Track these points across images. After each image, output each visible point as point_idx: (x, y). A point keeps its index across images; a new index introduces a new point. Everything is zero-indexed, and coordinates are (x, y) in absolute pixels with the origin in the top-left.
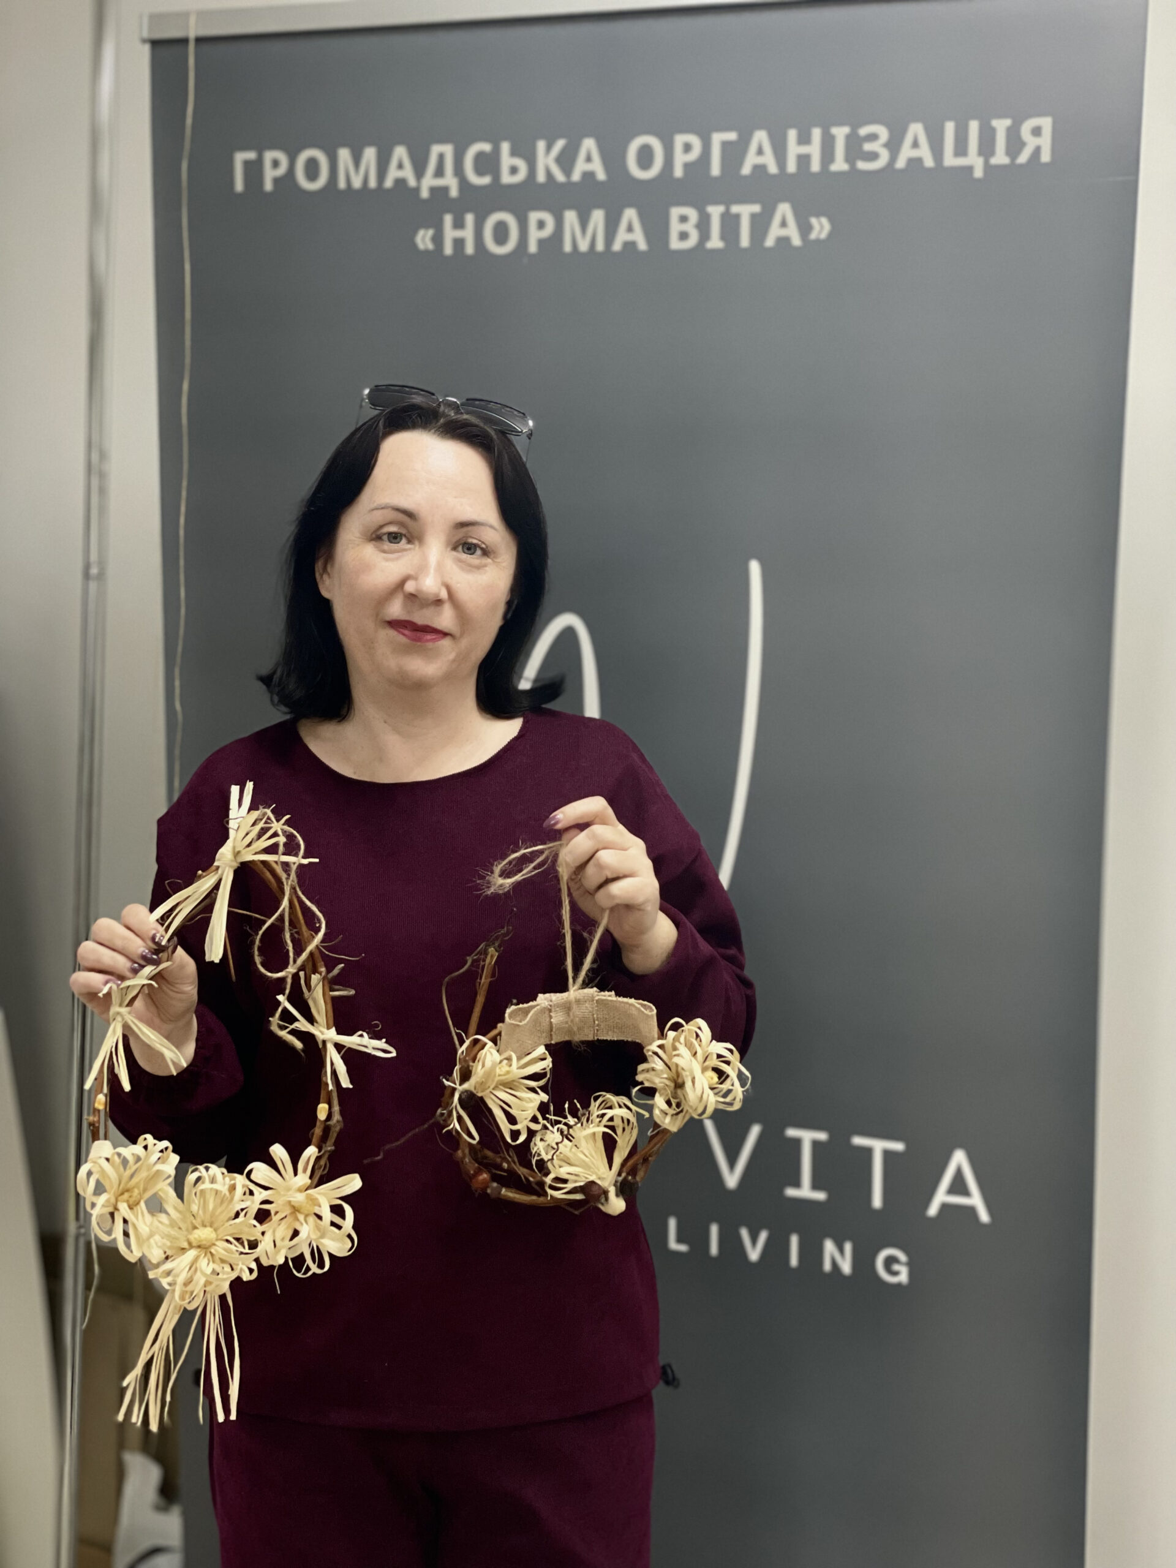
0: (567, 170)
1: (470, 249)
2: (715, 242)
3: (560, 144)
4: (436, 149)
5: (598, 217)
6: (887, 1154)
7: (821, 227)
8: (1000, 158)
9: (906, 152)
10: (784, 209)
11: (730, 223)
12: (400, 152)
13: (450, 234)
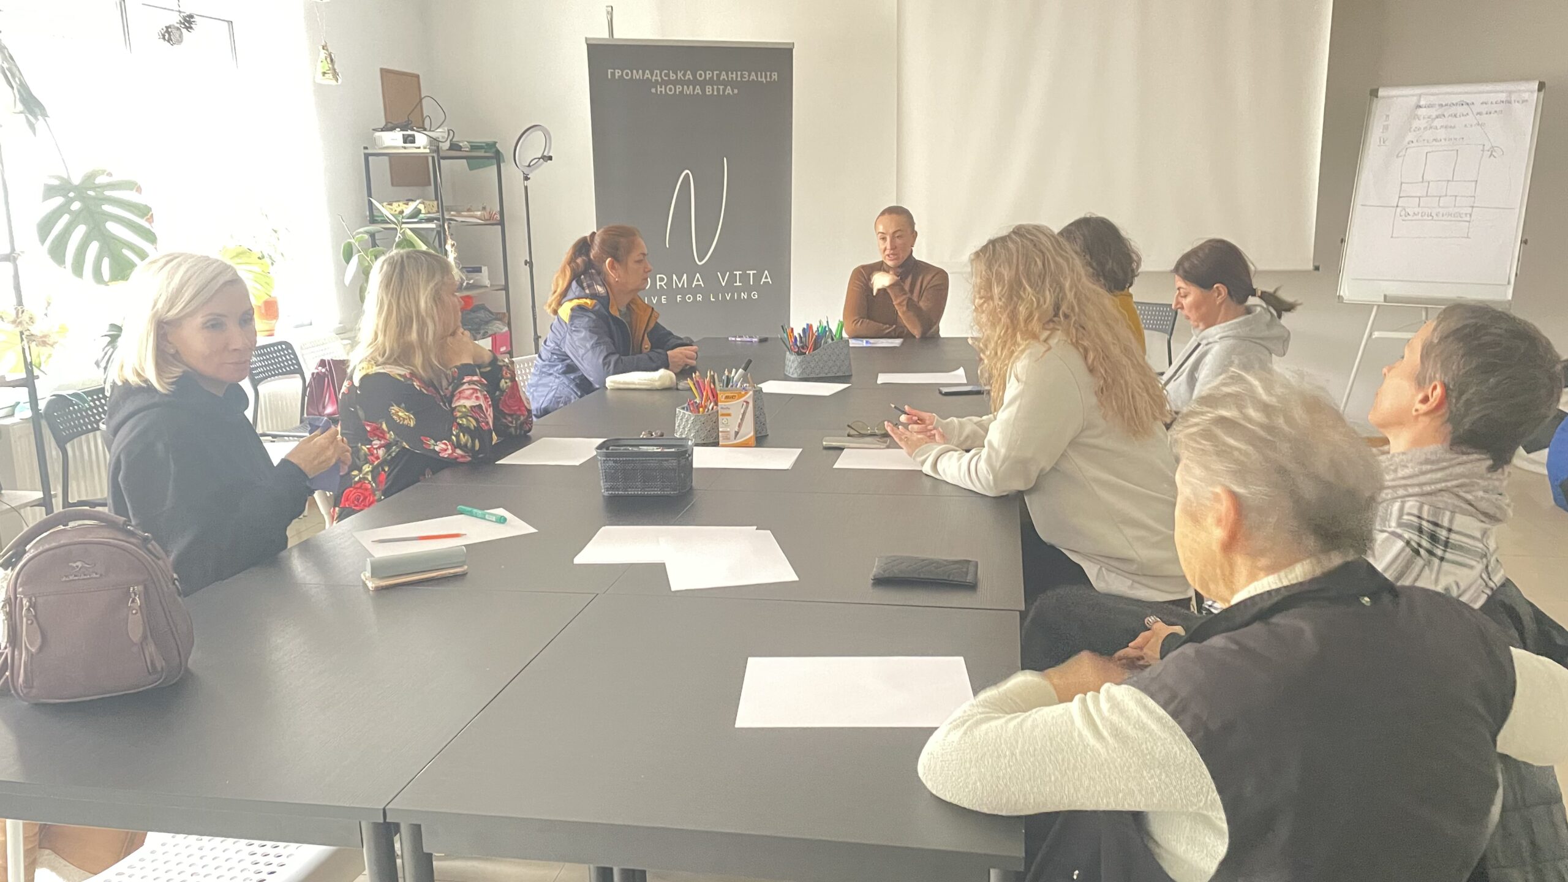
0: (685, 77)
1: (663, 92)
2: (715, 93)
3: (682, 72)
4: (655, 71)
5: (691, 87)
6: (753, 274)
7: (736, 91)
8: (768, 79)
9: (751, 77)
10: (729, 87)
11: (718, 89)
12: (647, 71)
13: (659, 89)
